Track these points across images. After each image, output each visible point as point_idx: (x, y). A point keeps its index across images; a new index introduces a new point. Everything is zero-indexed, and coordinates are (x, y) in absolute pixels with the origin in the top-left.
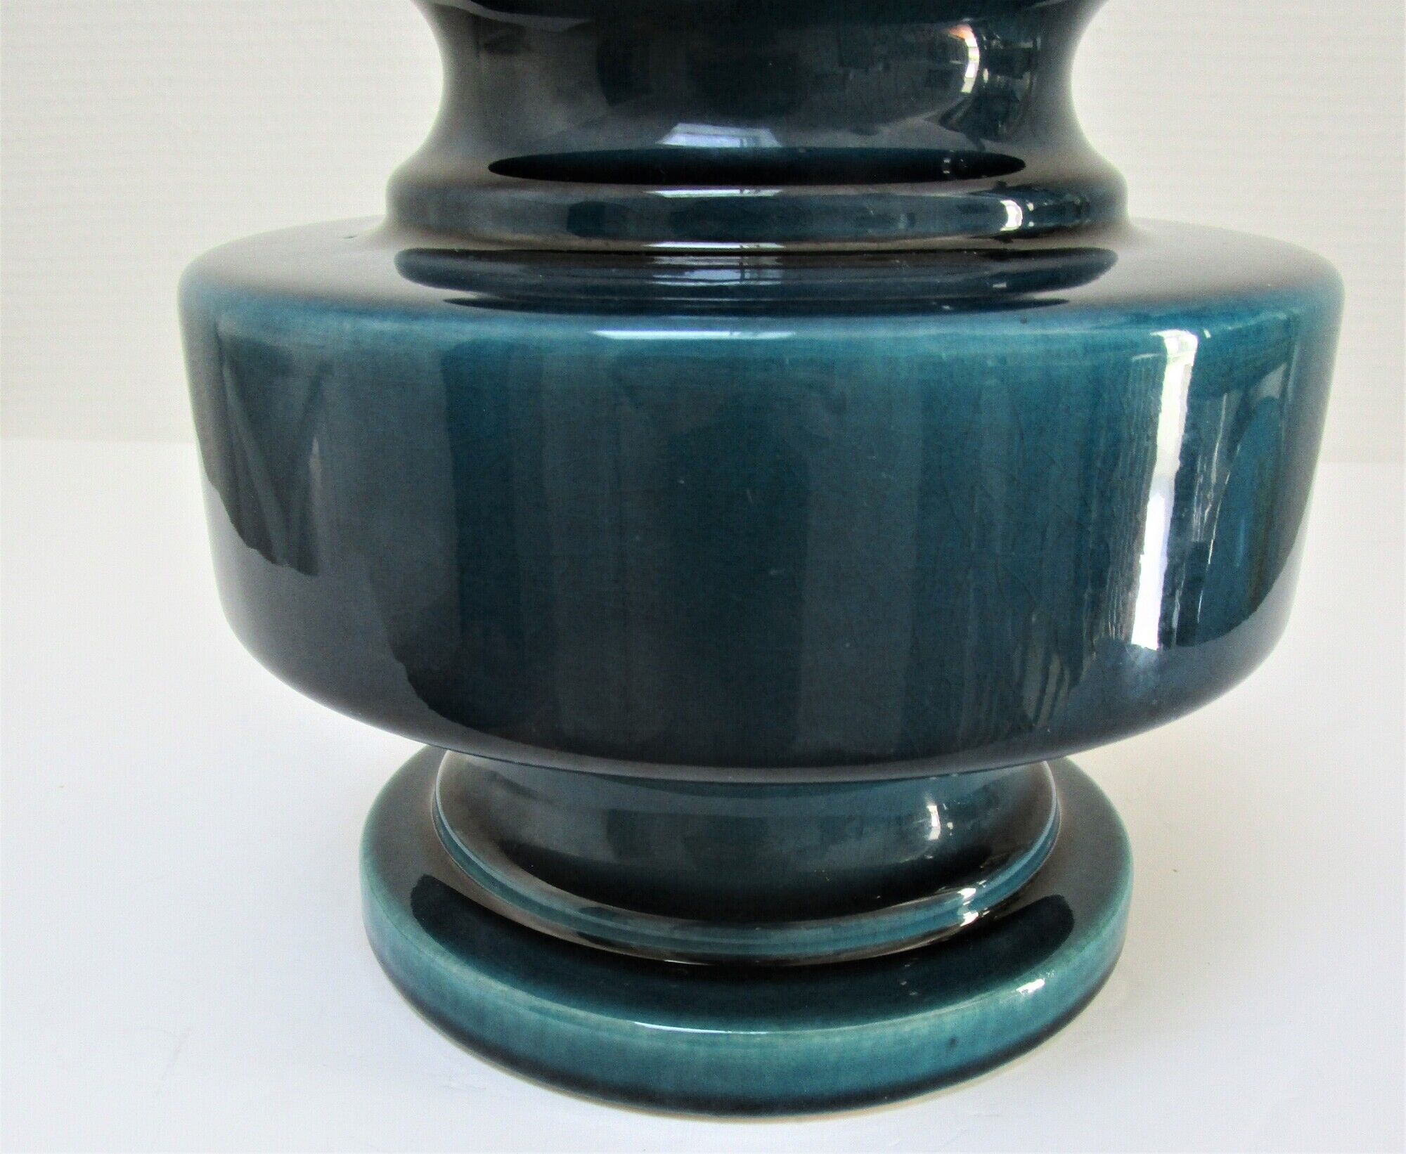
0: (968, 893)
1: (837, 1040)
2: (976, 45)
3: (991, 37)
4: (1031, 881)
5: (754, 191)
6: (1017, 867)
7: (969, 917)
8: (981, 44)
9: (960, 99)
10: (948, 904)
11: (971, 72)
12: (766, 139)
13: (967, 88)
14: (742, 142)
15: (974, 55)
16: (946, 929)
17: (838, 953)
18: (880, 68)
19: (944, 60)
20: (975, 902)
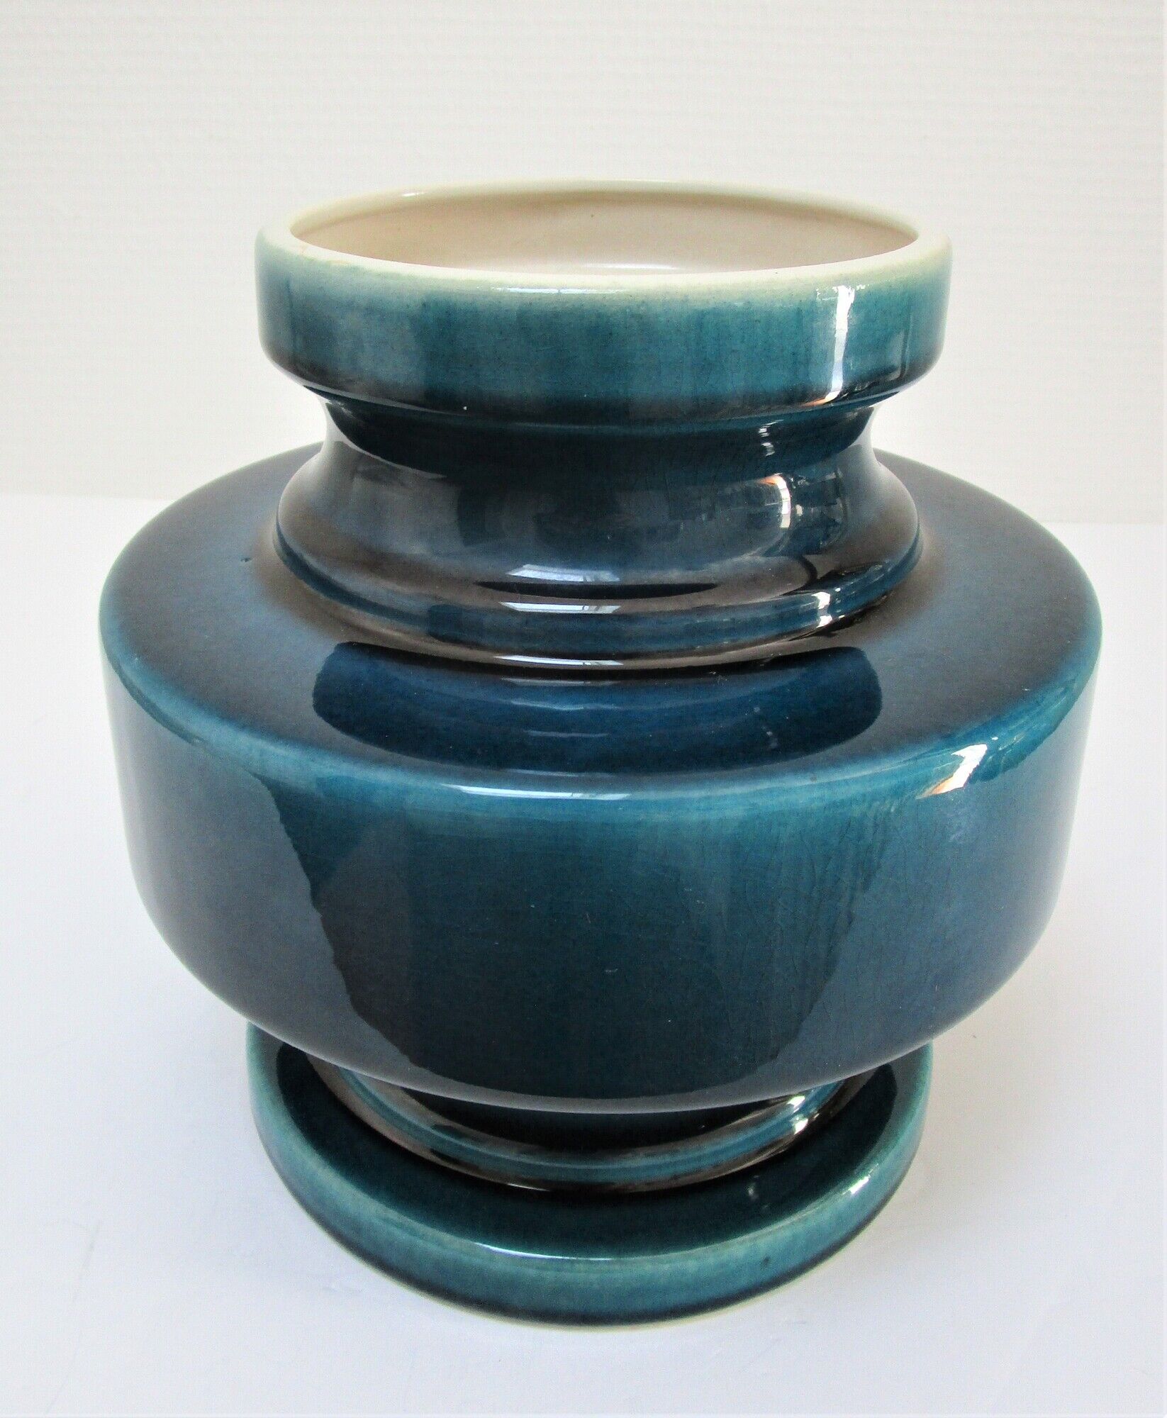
0: (797, 1100)
1: (667, 1267)
2: (786, 487)
3: (797, 479)
5: (595, 607)
8: (789, 486)
9: (781, 534)
10: (781, 1116)
11: (786, 509)
12: (607, 577)
13: (785, 523)
14: (585, 578)
15: (786, 495)
16: (779, 1142)
17: (676, 1177)
18: (704, 517)
19: (760, 504)
20: (803, 1110)
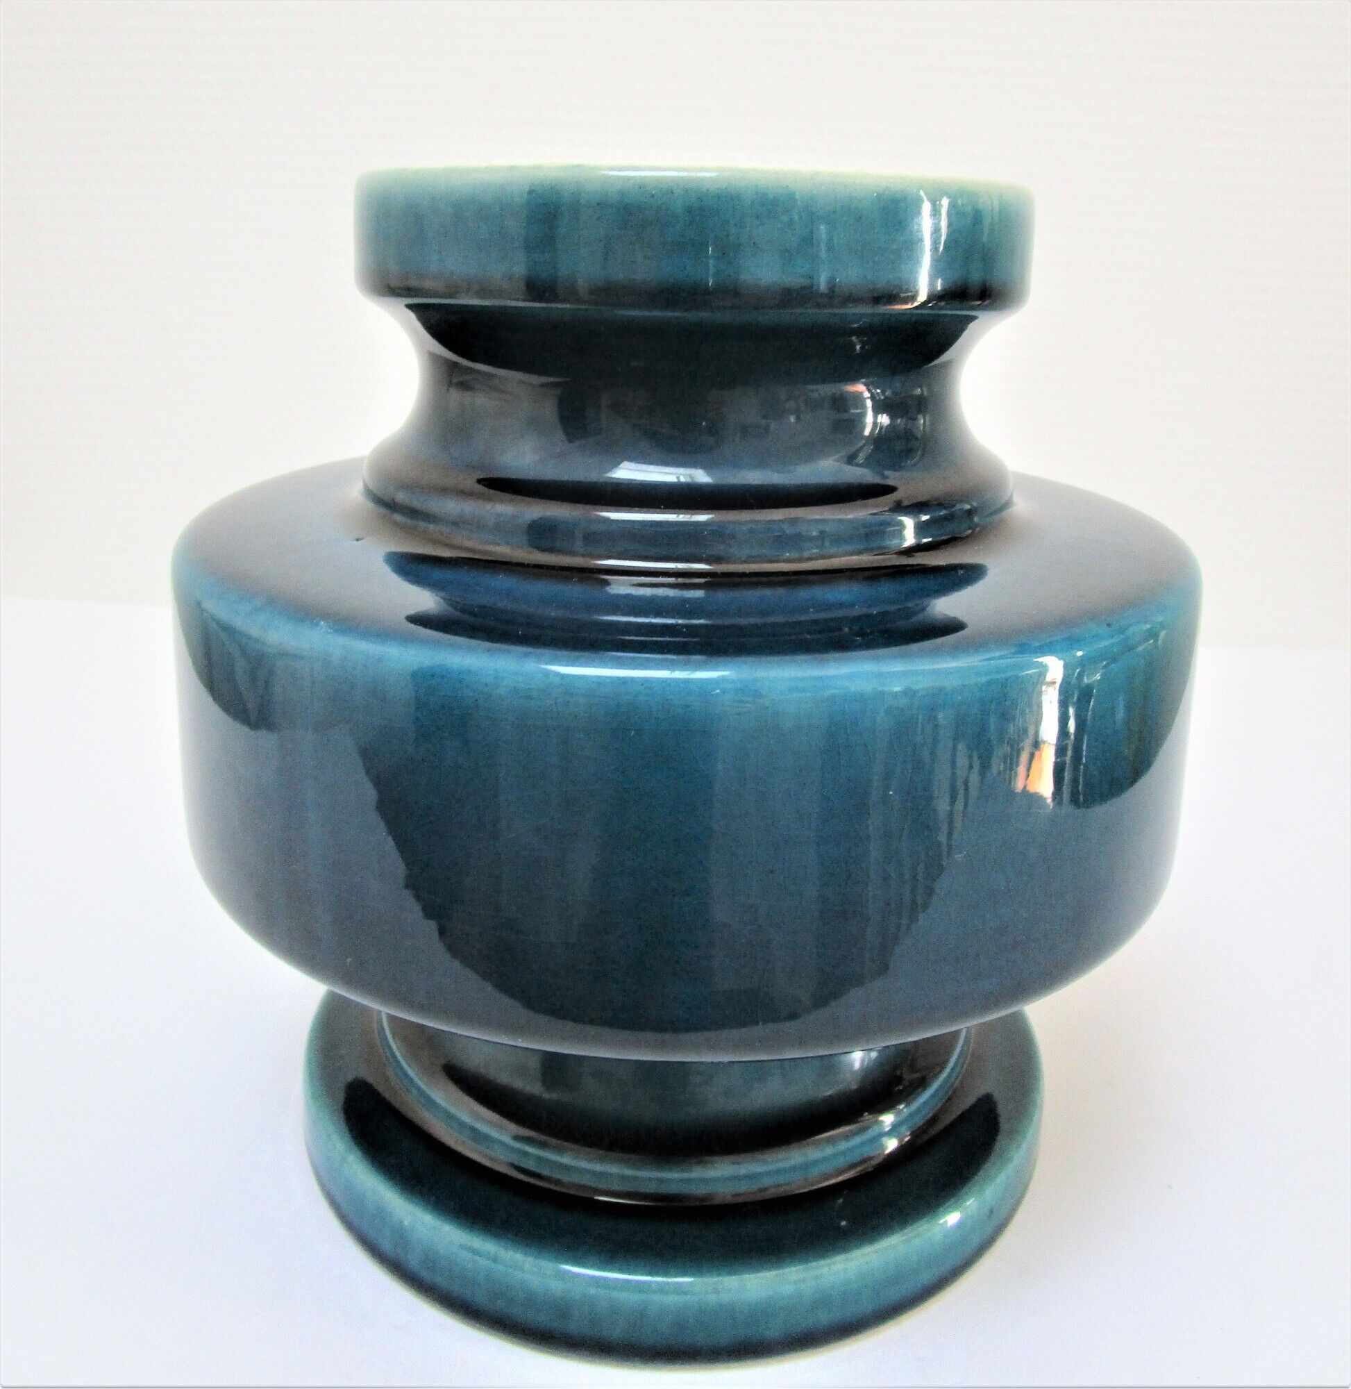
0: (888, 1119)
2: (869, 396)
4: (949, 1099)
6: (935, 1086)
7: (891, 1145)
8: (872, 395)
9: (861, 441)
10: (871, 1131)
11: (868, 417)
15: (868, 405)
16: (870, 1158)
18: (792, 419)
19: (846, 410)
20: (895, 1128)
